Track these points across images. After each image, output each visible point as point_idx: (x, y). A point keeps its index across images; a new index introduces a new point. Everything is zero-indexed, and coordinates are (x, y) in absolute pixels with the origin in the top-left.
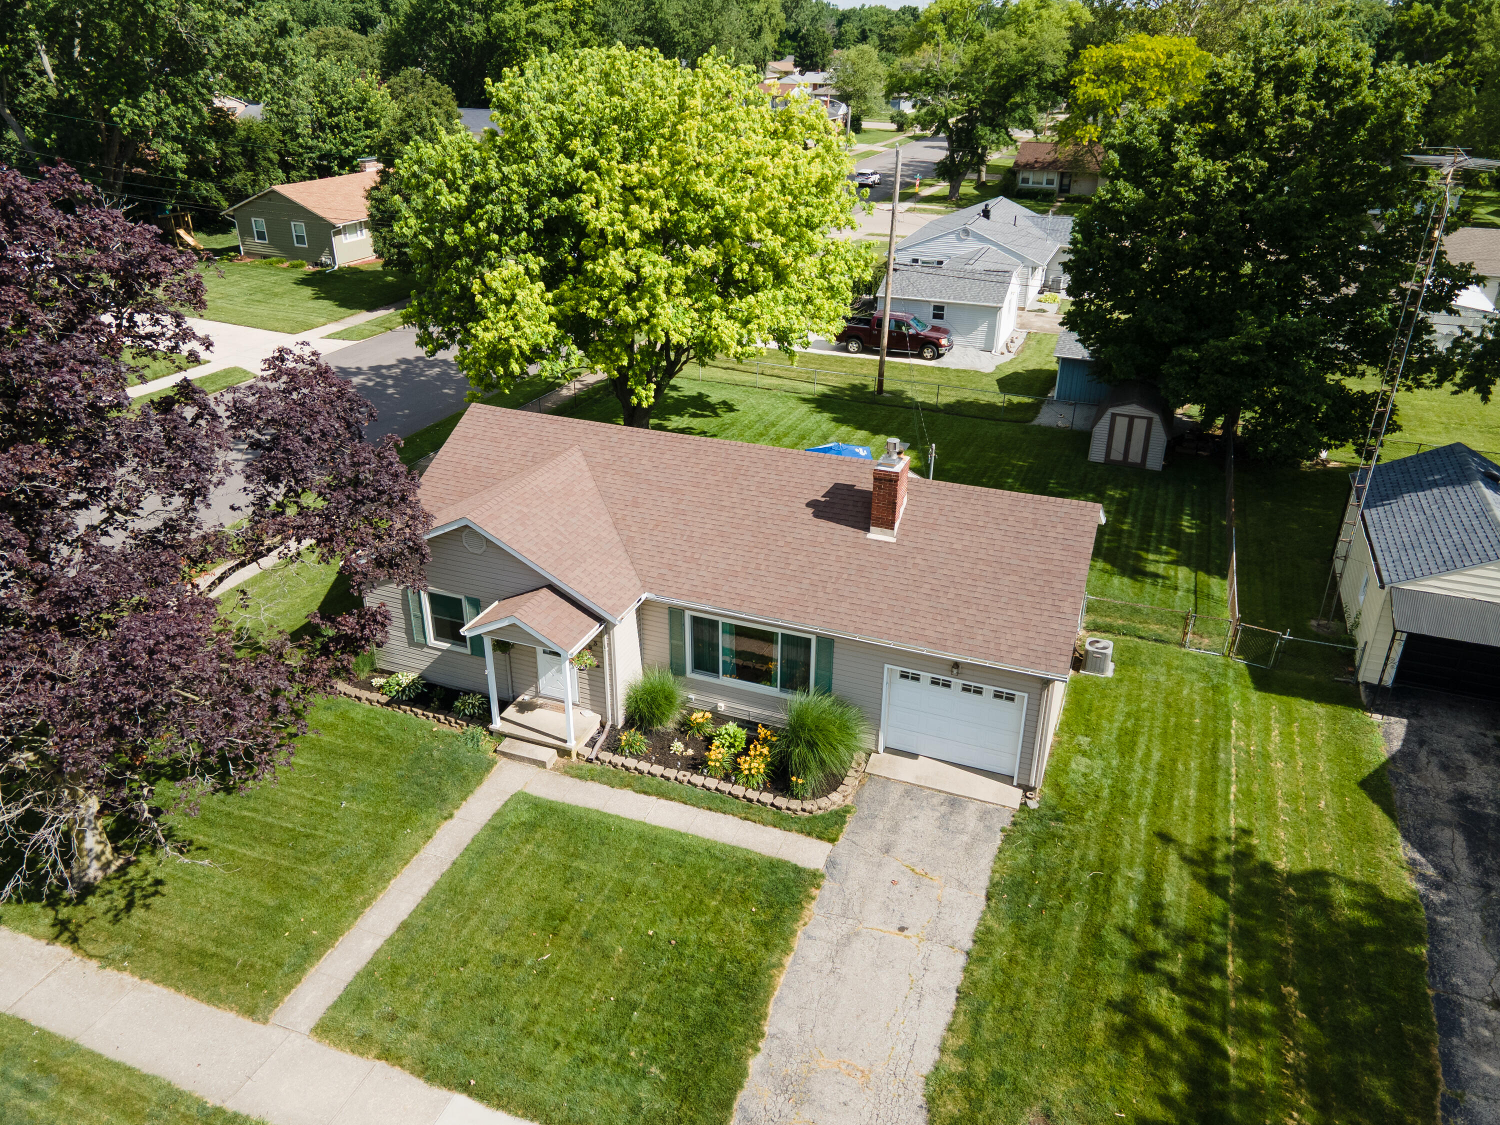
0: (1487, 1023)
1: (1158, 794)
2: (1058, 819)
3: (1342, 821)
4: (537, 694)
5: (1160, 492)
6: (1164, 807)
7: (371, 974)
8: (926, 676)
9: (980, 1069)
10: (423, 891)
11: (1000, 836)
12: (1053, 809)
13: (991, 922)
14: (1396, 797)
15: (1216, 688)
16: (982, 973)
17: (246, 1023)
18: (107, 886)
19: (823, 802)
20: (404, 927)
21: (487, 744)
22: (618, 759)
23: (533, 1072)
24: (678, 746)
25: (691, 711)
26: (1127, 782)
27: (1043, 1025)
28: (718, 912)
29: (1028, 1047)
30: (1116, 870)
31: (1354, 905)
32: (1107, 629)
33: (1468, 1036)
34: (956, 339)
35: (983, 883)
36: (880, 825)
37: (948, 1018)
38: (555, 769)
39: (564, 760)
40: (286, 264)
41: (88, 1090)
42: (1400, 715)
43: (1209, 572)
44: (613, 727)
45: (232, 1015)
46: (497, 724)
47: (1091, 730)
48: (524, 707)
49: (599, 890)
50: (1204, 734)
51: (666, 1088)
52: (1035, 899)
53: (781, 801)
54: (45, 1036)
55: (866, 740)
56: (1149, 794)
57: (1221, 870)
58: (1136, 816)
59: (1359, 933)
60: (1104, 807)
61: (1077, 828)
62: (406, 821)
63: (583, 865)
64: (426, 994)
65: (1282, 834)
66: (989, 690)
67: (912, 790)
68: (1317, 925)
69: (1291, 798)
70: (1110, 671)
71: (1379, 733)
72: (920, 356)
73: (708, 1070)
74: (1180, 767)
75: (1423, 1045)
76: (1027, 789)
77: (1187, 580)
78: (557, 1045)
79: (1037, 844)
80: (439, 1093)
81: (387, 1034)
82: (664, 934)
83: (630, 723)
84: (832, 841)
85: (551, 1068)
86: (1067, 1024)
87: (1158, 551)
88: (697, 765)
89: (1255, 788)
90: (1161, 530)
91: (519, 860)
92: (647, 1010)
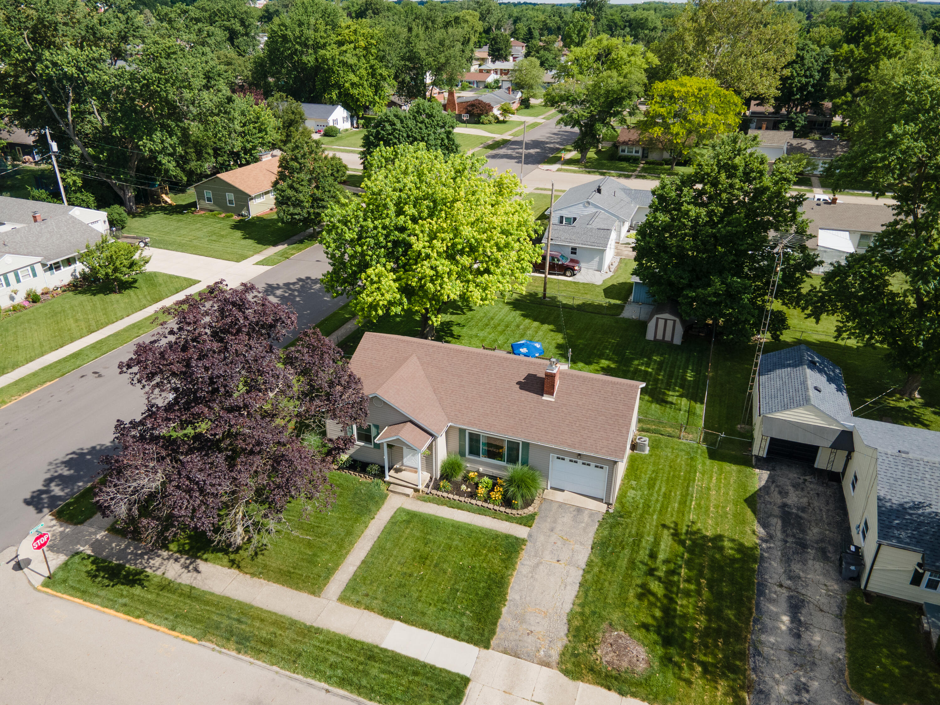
0: (775, 592)
1: (662, 506)
2: (621, 516)
3: (735, 516)
4: (402, 465)
5: (679, 357)
6: (664, 511)
7: (355, 580)
8: (567, 459)
9: (587, 611)
10: (369, 548)
11: (597, 524)
12: (619, 512)
13: (593, 558)
14: (758, 505)
15: (692, 459)
16: (589, 577)
17: (312, 597)
18: (245, 547)
19: (526, 511)
20: (363, 562)
21: (383, 487)
22: (439, 493)
23: (423, 614)
24: (464, 487)
25: (468, 472)
26: (650, 501)
27: (611, 595)
28: (486, 555)
29: (605, 603)
30: (642, 537)
31: (732, 548)
32: (647, 431)
33: (767, 596)
34: (582, 265)
35: (590, 542)
36: (549, 520)
37: (576, 593)
38: (414, 497)
39: (417, 494)
40: (223, 215)
41: (262, 620)
42: (767, 470)
43: (696, 401)
44: (436, 479)
45: (306, 595)
46: (387, 479)
47: (637, 478)
48: (398, 471)
49: (439, 547)
50: (685, 479)
51: (472, 619)
52: (610, 549)
53: (508, 511)
54: (239, 603)
55: (543, 484)
56: (659, 506)
57: (683, 537)
58: (653, 515)
59: (733, 560)
60: (640, 511)
61: (628, 520)
62: (356, 520)
63: (431, 538)
64: (378, 587)
65: (710, 522)
66: (593, 464)
67: (562, 505)
68: (717, 556)
69: (716, 507)
70: (647, 451)
71: (757, 477)
72: (564, 275)
73: (487, 612)
74: (673, 494)
75: (750, 599)
76: (609, 504)
77: (685, 405)
78: (430, 604)
79: (612, 527)
80: (389, 621)
81: (367, 600)
82: (466, 564)
83: (442, 477)
84: (530, 526)
85: (429, 612)
86: (620, 594)
87: (674, 391)
88: (473, 495)
89: (702, 503)
90: (677, 379)
91: (405, 536)
92: (462, 592)
